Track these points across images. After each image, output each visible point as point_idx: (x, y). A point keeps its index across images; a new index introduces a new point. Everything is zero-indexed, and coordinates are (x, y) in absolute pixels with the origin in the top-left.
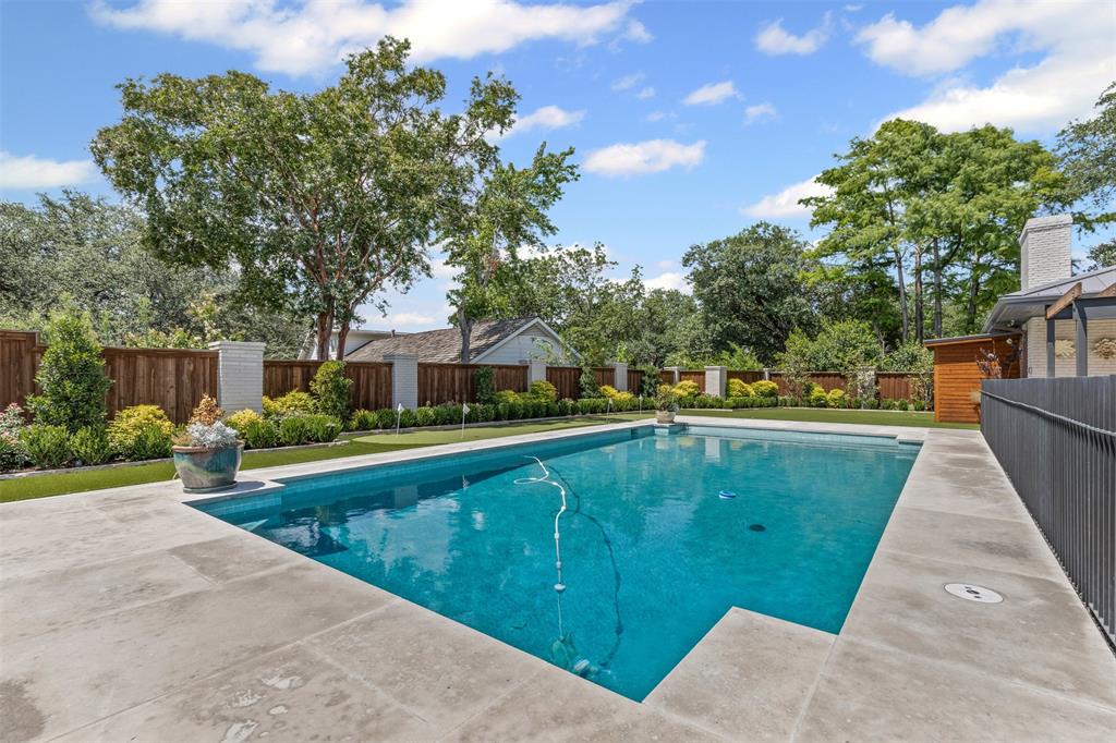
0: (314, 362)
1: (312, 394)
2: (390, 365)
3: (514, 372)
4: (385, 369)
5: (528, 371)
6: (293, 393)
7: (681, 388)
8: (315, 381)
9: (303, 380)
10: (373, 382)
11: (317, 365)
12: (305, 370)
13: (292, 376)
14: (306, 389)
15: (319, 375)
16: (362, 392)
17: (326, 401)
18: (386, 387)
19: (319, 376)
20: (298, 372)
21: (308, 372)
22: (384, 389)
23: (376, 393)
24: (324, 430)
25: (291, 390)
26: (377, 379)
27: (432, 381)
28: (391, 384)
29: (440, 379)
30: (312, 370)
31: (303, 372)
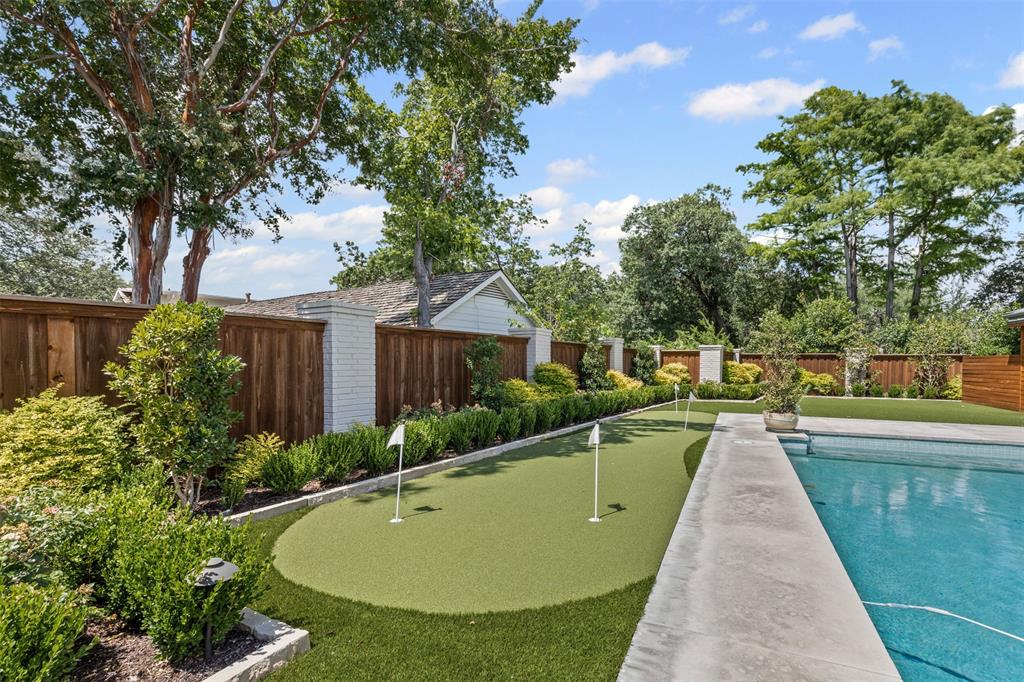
0: (120, 309)
1: (111, 400)
2: (320, 327)
3: (511, 347)
4: (308, 335)
5: (528, 347)
6: (47, 398)
7: (670, 372)
8: (124, 362)
9: (85, 358)
10: (281, 363)
11: (129, 317)
12: (92, 328)
13: (44, 348)
14: (95, 385)
15: (137, 341)
16: (257, 390)
17: (165, 422)
18: (311, 375)
19: (140, 344)
20: (65, 339)
21: (103, 337)
22: (307, 380)
23: (290, 393)
24: (175, 607)
25: (38, 389)
26: (291, 361)
27: (397, 362)
28: (321, 370)
29: (410, 360)
30: (114, 332)
31: (83, 336)
